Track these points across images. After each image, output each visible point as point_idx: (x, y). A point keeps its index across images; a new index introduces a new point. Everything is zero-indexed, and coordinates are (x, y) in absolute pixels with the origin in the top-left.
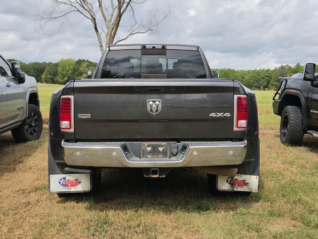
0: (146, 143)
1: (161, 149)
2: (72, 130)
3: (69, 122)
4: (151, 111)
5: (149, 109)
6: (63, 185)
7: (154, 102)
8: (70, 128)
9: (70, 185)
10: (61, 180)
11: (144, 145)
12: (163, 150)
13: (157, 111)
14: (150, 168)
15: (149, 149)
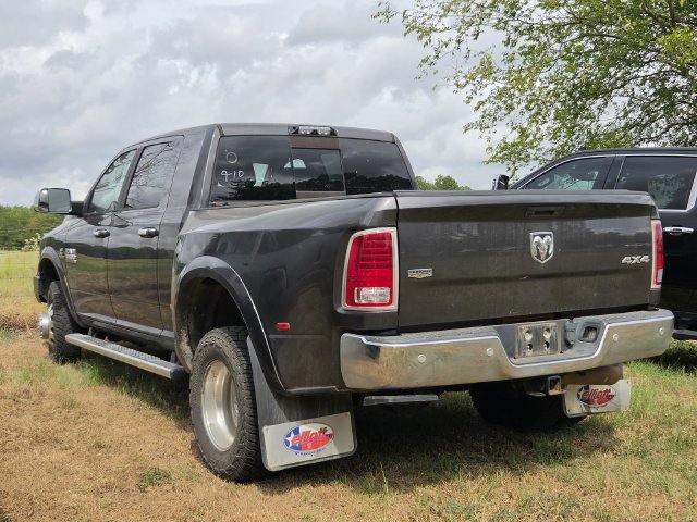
0: (524, 326)
1: (547, 336)
2: (394, 307)
3: (388, 290)
4: (539, 256)
5: (534, 252)
6: (294, 447)
7: (542, 236)
8: (390, 303)
9: (309, 445)
10: (289, 435)
11: (521, 329)
12: (551, 337)
13: (548, 255)
14: (546, 377)
15: (529, 338)
